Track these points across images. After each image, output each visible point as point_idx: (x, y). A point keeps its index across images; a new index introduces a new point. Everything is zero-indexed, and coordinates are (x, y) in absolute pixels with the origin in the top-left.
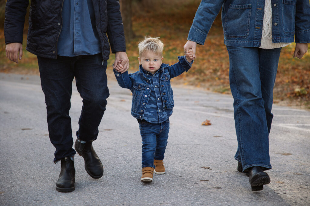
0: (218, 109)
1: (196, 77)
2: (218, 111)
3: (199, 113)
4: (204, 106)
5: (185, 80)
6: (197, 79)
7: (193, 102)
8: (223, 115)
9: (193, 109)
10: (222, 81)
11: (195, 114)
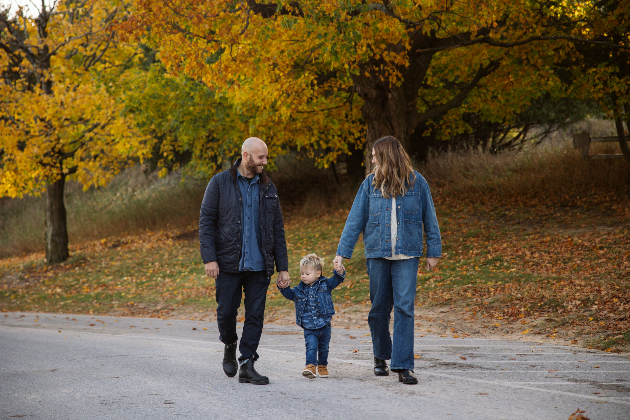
0: (600, 386)
1: (546, 316)
2: (600, 391)
3: (561, 396)
4: (569, 380)
5: (524, 323)
6: (549, 320)
7: (545, 372)
8: (612, 399)
9: (547, 387)
10: (602, 323)
11: (553, 398)
